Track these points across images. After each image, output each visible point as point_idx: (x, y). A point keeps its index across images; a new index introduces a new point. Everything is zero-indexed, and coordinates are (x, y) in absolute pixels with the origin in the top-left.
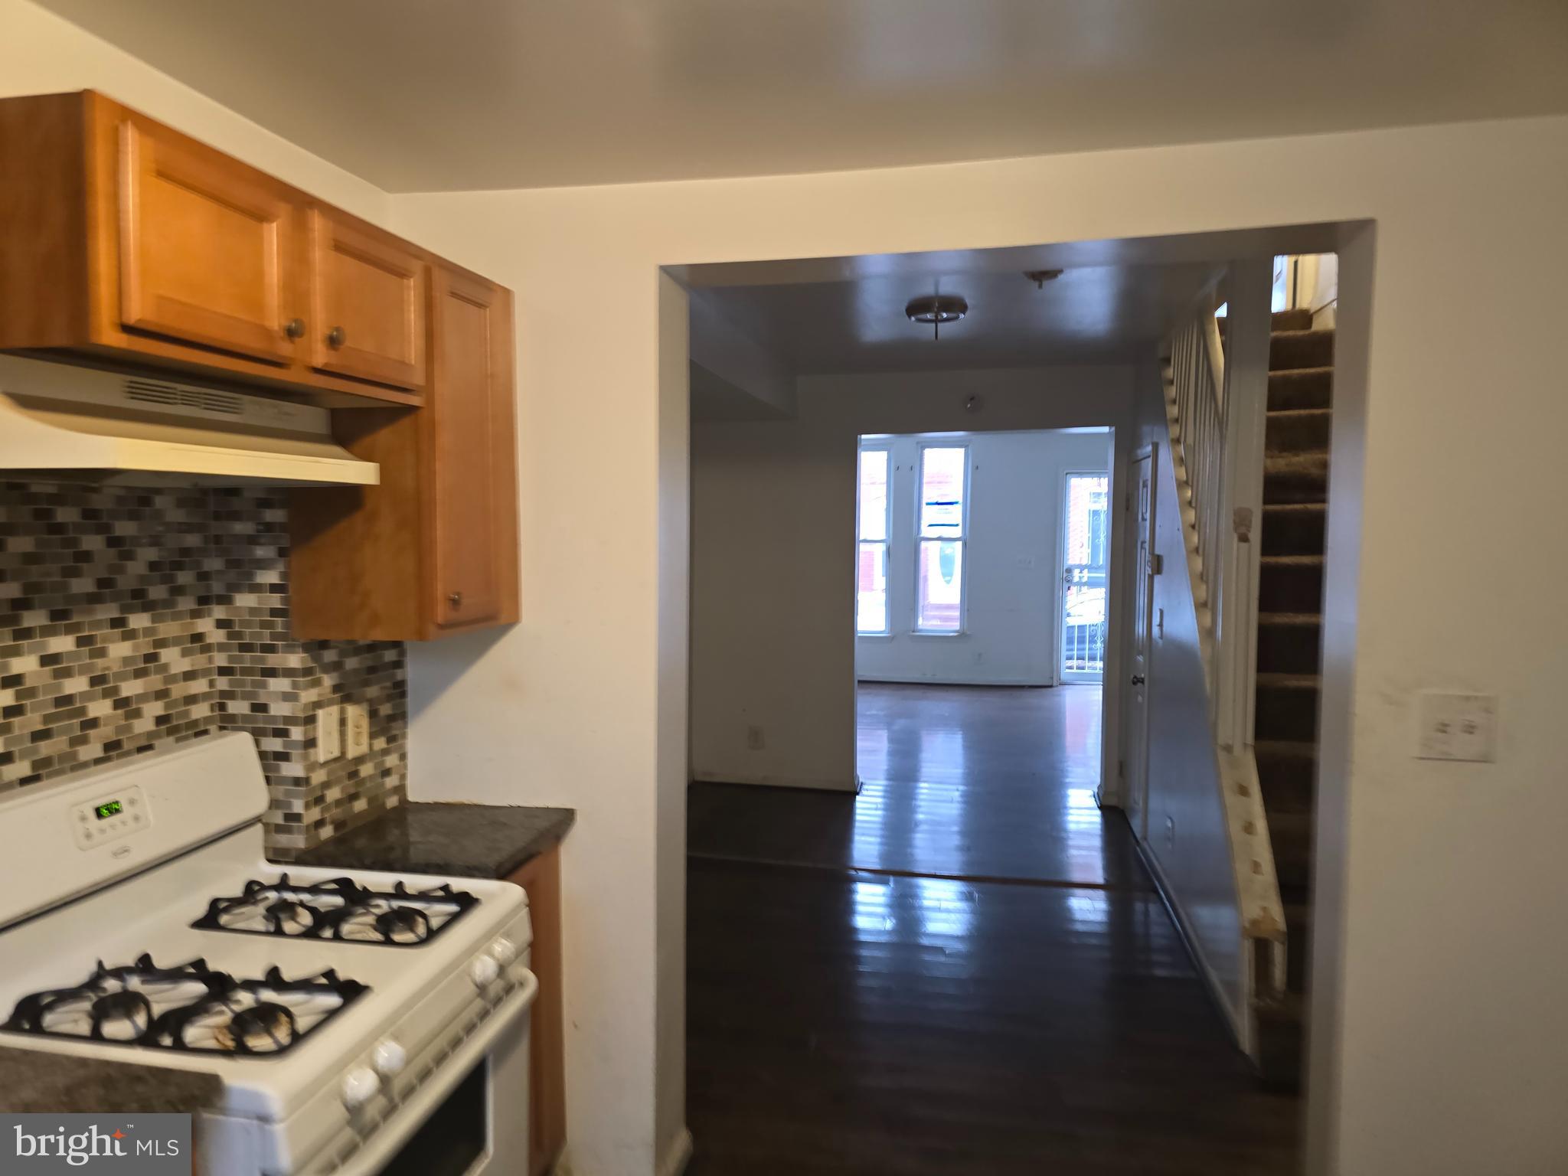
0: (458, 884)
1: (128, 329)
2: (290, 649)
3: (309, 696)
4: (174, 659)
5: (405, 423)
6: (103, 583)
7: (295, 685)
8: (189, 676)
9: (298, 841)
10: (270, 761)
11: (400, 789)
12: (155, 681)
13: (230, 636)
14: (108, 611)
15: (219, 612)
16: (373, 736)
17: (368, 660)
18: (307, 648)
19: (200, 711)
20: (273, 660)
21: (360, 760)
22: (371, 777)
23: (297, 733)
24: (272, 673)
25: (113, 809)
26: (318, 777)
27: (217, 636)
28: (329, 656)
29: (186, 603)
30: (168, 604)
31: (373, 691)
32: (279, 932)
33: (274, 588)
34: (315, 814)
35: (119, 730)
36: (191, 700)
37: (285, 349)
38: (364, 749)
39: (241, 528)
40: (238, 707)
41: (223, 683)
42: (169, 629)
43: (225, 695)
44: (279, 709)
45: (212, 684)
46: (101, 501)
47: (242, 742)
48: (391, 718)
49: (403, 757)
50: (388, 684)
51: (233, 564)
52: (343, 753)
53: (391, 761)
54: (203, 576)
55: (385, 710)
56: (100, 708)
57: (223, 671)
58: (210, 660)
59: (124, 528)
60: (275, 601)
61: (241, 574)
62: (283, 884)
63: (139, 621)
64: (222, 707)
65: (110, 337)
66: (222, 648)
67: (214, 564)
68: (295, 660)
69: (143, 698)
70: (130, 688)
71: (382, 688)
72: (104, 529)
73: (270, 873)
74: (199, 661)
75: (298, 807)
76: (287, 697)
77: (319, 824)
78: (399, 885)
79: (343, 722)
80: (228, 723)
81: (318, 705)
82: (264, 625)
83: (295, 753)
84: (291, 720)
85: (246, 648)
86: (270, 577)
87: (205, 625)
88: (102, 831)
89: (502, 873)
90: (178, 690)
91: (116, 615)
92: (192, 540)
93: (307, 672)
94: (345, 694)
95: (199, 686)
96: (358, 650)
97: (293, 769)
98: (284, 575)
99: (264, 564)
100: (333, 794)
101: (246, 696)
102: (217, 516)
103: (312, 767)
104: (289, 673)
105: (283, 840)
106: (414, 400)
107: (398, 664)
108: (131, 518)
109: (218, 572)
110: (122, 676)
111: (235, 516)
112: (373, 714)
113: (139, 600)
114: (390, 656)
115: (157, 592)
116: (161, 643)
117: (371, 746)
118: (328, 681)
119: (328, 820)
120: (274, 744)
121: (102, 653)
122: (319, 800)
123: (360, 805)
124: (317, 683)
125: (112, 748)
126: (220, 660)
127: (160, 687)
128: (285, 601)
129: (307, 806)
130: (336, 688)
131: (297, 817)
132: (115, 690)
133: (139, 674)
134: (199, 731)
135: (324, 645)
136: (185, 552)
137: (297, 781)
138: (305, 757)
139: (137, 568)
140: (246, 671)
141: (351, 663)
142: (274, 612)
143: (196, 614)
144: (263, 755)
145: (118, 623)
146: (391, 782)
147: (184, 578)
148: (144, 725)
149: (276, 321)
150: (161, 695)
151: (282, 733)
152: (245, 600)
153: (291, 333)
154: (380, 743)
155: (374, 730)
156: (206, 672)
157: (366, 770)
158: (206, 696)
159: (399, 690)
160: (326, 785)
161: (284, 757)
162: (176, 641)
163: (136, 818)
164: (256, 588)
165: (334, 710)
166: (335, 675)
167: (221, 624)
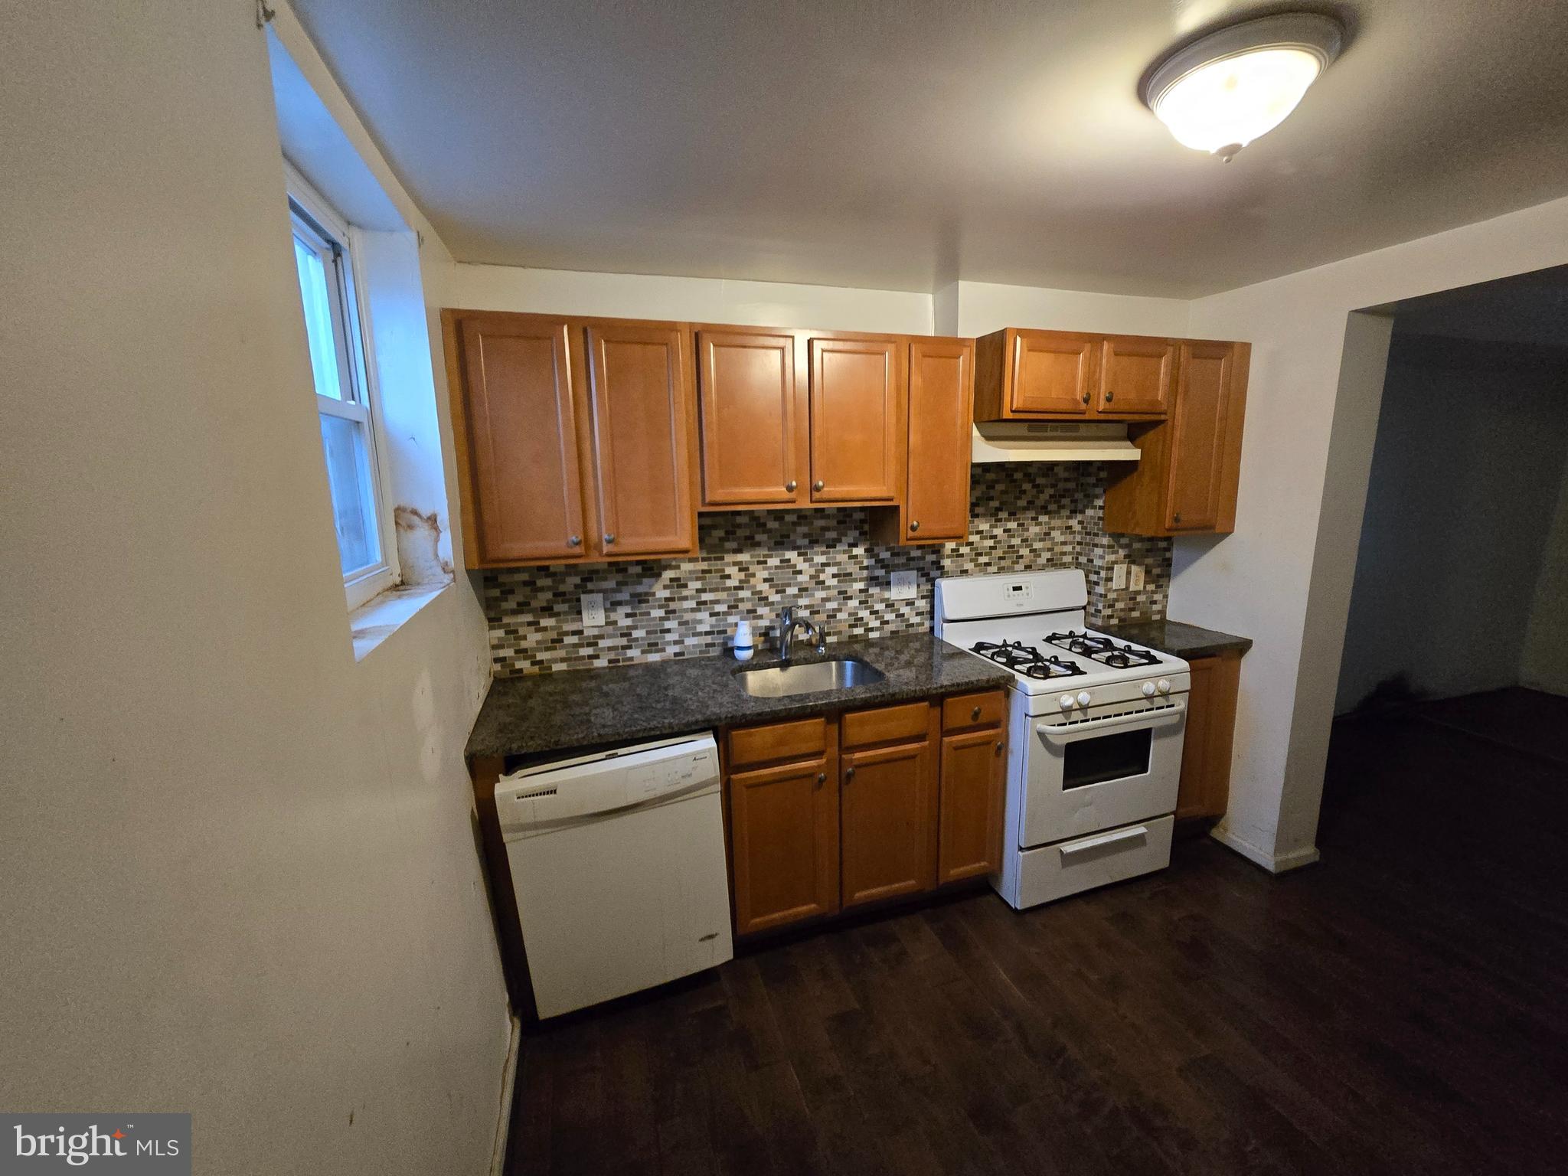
0: (1153, 652)
1: (1012, 411)
2: (1104, 535)
3: (1113, 557)
4: (1057, 535)
5: (1161, 427)
6: (1029, 502)
7: (1104, 551)
8: (1064, 543)
9: (1099, 622)
10: (1091, 585)
11: (1163, 612)
12: (1048, 544)
13: (1082, 528)
14: (1032, 514)
15: (1080, 517)
16: (1146, 583)
17: (1148, 545)
18: (1111, 535)
19: (1067, 559)
20: (1097, 540)
21: (1138, 593)
22: (1143, 603)
23: (1103, 574)
24: (1096, 545)
25: (1019, 588)
26: (1112, 596)
27: (1077, 528)
28: (1124, 541)
29: (1065, 512)
30: (1058, 512)
31: (1149, 561)
32: (1070, 650)
33: (1101, 508)
34: (1109, 612)
35: (1031, 561)
36: (1064, 554)
37: (1083, 406)
38: (1141, 587)
39: (1092, 480)
40: (1083, 559)
41: (1078, 548)
42: (1057, 522)
43: (1078, 553)
44: (1097, 562)
45: (1074, 548)
46: (1031, 470)
47: (1081, 573)
48: (1159, 576)
49: (1166, 597)
50: (1161, 559)
51: (1087, 496)
52: (1127, 588)
53: (1158, 597)
54: (1074, 501)
55: (1156, 571)
56: (1024, 552)
57: (1079, 543)
58: (1074, 538)
59: (1040, 481)
60: (1100, 513)
61: (1090, 499)
62: (1085, 636)
63: (1043, 518)
64: (1077, 559)
65: (1007, 414)
66: (1079, 533)
67: (1079, 496)
68: (1105, 541)
69: (1043, 550)
70: (1037, 545)
71: (1154, 561)
72: (1032, 481)
73: (1081, 630)
74: (1070, 538)
75: (1100, 606)
76: (1102, 557)
77: (1110, 617)
78: (1129, 647)
79: (1129, 573)
80: (1078, 565)
81: (1116, 562)
82: (1095, 524)
83: (1102, 583)
84: (1101, 568)
85: (1088, 534)
86: (1100, 502)
87: (1074, 523)
88: (1014, 596)
89: (1180, 654)
90: (1057, 549)
91: (1034, 515)
92: (1071, 485)
93: (1110, 547)
94: (1131, 559)
95: (1068, 548)
96: (1141, 539)
97: (1100, 590)
98: (1104, 502)
99: (1097, 497)
100: (1120, 605)
101: (1086, 555)
102: (1083, 475)
103: (1109, 590)
104: (1103, 546)
105: (1093, 620)
106: (1163, 417)
107: (1168, 549)
108: (1043, 477)
109: (1081, 499)
110: (1035, 540)
111: (1089, 475)
112: (1148, 572)
113: (1044, 510)
114: (1163, 544)
115: (1052, 507)
116: (1053, 529)
117: (1145, 587)
118: (1122, 553)
119: (1115, 616)
120: (1093, 578)
121: (1028, 530)
122: (1111, 606)
123: (1136, 614)
124: (1117, 552)
125: (1028, 567)
126: (1078, 538)
127: (1050, 546)
128: (1104, 513)
129: (1104, 607)
130: (1126, 557)
131: (1100, 611)
132: (1031, 545)
133: (1041, 540)
134: (1064, 566)
135: (1122, 535)
136: (1066, 490)
137: (1101, 595)
138: (1106, 585)
139: (1044, 497)
140: (1087, 544)
141: (1137, 545)
142: (1100, 518)
143: (1069, 518)
144: (1088, 582)
145: (1034, 519)
146: (1155, 608)
147: (1066, 501)
148: (1042, 560)
149: (1079, 395)
150: (1050, 550)
151: (1098, 573)
152: (1090, 512)
153: (1086, 401)
154: (1151, 587)
155: (1147, 579)
156: (1071, 543)
157: (1141, 598)
158: (1070, 553)
159: (1167, 563)
160: (1116, 600)
161: (1097, 584)
162: (1059, 528)
163: (1028, 594)
164: (1094, 507)
165: (1125, 566)
166: (1126, 550)
167: (1080, 522)
